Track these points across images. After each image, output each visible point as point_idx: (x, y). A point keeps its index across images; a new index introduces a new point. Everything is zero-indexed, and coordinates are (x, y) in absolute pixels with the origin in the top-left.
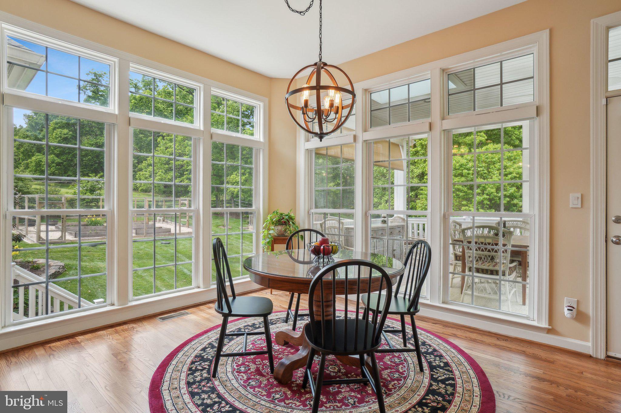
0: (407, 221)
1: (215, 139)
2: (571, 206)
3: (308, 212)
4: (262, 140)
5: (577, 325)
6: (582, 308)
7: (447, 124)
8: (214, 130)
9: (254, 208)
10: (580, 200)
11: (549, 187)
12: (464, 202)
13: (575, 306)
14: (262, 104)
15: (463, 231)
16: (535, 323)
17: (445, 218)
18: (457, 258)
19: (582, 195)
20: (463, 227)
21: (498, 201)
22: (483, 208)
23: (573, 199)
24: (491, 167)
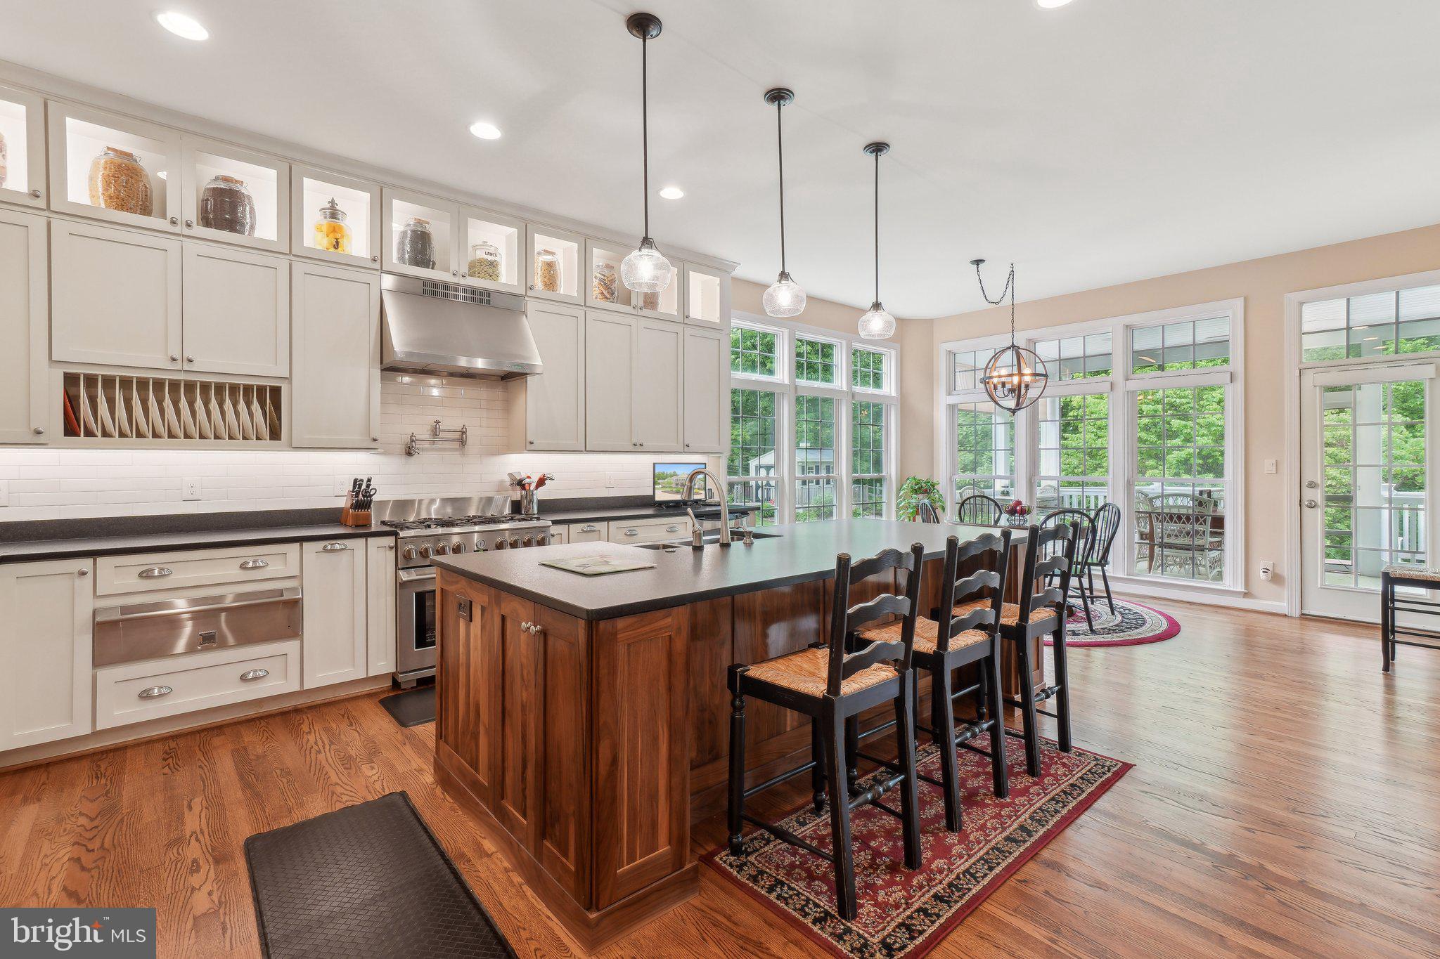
0: (1058, 490)
1: (858, 398)
2: (1266, 472)
3: (950, 479)
4: (894, 394)
5: (1273, 587)
6: (1277, 571)
7: (1132, 385)
8: (858, 389)
9: (884, 474)
10: (1275, 465)
11: (1243, 453)
12: (1151, 462)
13: (1271, 569)
14: (893, 352)
15: (1151, 500)
16: (1232, 589)
17: (1129, 485)
18: (1142, 536)
19: (1276, 461)
20: (1151, 496)
21: (1220, 458)
22: (1188, 471)
23: (1268, 465)
24: (1205, 397)
